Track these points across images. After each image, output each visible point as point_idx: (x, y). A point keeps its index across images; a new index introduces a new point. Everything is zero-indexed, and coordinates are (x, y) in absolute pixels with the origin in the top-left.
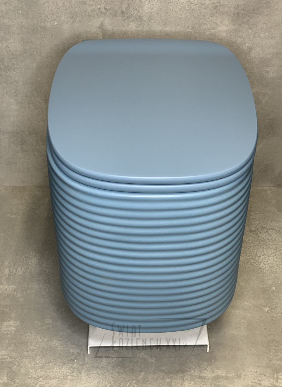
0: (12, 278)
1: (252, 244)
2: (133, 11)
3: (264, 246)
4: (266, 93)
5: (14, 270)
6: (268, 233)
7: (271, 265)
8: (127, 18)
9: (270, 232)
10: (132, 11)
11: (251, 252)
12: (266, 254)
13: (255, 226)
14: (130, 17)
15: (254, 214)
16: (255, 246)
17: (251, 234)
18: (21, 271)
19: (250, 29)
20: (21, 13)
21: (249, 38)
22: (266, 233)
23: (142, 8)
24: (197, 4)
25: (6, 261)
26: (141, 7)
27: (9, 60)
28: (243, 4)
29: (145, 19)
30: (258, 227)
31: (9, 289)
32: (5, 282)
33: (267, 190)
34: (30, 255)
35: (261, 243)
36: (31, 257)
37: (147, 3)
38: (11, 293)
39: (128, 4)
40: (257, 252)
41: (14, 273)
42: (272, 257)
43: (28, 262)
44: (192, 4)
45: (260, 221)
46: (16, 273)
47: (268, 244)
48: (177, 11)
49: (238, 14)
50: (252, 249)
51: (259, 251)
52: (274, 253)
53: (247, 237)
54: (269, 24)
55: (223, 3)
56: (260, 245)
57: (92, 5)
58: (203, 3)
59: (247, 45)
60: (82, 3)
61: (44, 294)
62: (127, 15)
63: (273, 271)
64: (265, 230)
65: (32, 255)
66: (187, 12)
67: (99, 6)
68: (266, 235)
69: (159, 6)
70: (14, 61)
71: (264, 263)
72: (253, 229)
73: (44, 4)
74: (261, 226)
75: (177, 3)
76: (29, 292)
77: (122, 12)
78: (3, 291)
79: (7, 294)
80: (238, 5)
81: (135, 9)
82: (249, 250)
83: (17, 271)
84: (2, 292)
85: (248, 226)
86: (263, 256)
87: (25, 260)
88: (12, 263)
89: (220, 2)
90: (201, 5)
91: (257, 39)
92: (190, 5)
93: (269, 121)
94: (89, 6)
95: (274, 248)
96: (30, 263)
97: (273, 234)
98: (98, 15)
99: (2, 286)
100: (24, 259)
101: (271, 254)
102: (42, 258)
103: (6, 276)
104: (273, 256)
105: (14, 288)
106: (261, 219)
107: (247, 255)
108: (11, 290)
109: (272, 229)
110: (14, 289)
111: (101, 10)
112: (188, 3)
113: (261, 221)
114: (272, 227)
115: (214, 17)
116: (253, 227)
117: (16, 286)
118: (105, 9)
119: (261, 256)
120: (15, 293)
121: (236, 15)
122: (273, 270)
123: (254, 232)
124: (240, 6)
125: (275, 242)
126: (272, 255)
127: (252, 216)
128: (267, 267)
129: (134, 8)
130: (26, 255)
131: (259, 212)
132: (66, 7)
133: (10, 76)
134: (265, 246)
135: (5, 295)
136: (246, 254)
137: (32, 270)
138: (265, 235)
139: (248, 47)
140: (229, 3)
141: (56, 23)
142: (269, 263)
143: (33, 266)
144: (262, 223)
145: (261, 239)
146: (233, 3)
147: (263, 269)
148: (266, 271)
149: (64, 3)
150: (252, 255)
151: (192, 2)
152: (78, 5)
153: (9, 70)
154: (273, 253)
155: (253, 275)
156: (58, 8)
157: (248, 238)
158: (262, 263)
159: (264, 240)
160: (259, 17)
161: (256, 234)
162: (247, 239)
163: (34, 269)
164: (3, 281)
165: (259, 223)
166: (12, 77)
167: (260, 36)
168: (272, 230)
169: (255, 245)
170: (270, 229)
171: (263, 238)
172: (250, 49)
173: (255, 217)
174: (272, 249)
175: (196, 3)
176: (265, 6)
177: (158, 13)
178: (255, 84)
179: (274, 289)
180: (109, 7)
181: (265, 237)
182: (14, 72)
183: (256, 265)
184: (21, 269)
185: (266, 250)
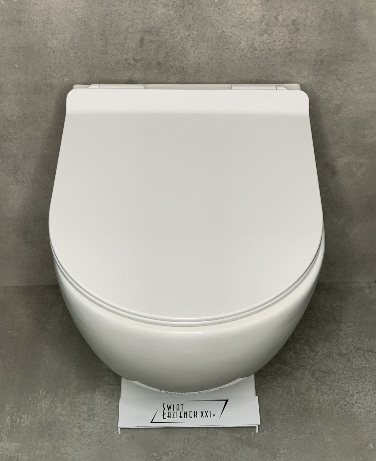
0: (15, 431)
1: (342, 376)
2: (173, 61)
3: (359, 378)
4: (362, 164)
5: (18, 418)
6: (365, 357)
7: (369, 409)
8: (165, 71)
9: (367, 356)
10: (171, 62)
11: (341, 389)
12: (361, 392)
13: (347, 347)
14: (170, 69)
15: (345, 327)
16: (346, 378)
17: (342, 360)
18: (27, 421)
19: (338, 81)
20: (17, 66)
21: (338, 93)
22: (362, 357)
23: (186, 58)
24: (263, 51)
25: (7, 405)
26: (185, 56)
27: (4, 128)
28: (328, 48)
29: (191, 72)
30: (351, 348)
31: (12, 448)
32: (6, 438)
33: (364, 288)
34: (39, 395)
35: (355, 373)
36: (40, 398)
37: (192, 51)
38: (15, 454)
39: (166, 53)
40: (350, 388)
41: (17, 424)
42: (370, 396)
43: (37, 406)
44: (257, 51)
45: (354, 338)
46: (20, 424)
47: (364, 375)
48: (235, 60)
49: (322, 62)
50: (342, 384)
51: (353, 387)
52: (373, 389)
53: (335, 363)
54: (365, 74)
55: (300, 47)
56: (353, 377)
57: (116, 55)
58: (271, 49)
59: (334, 102)
60: (102, 52)
61: (58, 455)
62: (165, 67)
63: (371, 418)
64: (361, 353)
65: (41, 395)
66: (250, 61)
67: (126, 56)
68: (362, 361)
69: (210, 54)
70: (10, 129)
71: (358, 405)
72: (344, 352)
73: (49, 55)
74: (356, 346)
75: (235, 50)
76: (38, 453)
77: (159, 63)
78: (4, 452)
79: (9, 456)
80: (321, 50)
81: (176, 58)
82: (338, 385)
83: (22, 420)
84: (2, 453)
85: (337, 346)
86: (357, 395)
87: (32, 402)
88: (16, 408)
89: (296, 47)
90: (269, 51)
91: (349, 93)
92: (254, 51)
93: (366, 199)
94: (112, 56)
95: (372, 381)
96: (38, 408)
97: (372, 359)
98: (124, 68)
99: (1, 444)
100: (30, 401)
101: (369, 390)
102: (55, 399)
103: (8, 429)
104: (372, 395)
105: (18, 446)
106: (356, 335)
107: (335, 393)
108: (13, 450)
109: (370, 351)
110: (18, 448)
111: (128, 61)
112: (251, 49)
113: (356, 338)
114: (370, 348)
115: (288, 66)
116: (344, 348)
117: (20, 444)
118: (134, 59)
119: (354, 395)
120: (20, 454)
121: (319, 63)
122: (371, 416)
123: (345, 356)
124: (325, 50)
125: (374, 372)
126: (369, 393)
127: (342, 330)
128: (362, 411)
129: (174, 58)
130: (34, 396)
131: (353, 324)
132: (80, 58)
133: (6, 149)
134: (361, 378)
135: (6, 457)
136: (334, 391)
137: (42, 419)
138: (360, 360)
139: (336, 104)
140: (308, 48)
141: (66, 80)
142: (365, 406)
143: (43, 412)
144: (357, 342)
145: (355, 367)
146: (314, 47)
147: (357, 416)
148: (360, 418)
149: (76, 53)
150: (342, 392)
151: (257, 48)
152: (96, 55)
153: (4, 141)
154: (371, 389)
155: (343, 425)
156: (69, 60)
157: (336, 365)
158: (356, 406)
159: (359, 368)
160: (352, 65)
161: (349, 360)
162: (335, 367)
163: (44, 417)
164: (3, 436)
165: (353, 342)
166: (9, 149)
167: (353, 90)
168: (370, 353)
169: (346, 376)
170: (367, 351)
171: (358, 366)
172: (339, 107)
173: (347, 333)
174: (370, 384)
175: (262, 48)
176: (360, 49)
177: (209, 64)
178: (347, 152)
179: (372, 447)
180: (140, 58)
181: (361, 364)
182: (11, 144)
183: (348, 408)
184: (27, 418)
185: (362, 385)
